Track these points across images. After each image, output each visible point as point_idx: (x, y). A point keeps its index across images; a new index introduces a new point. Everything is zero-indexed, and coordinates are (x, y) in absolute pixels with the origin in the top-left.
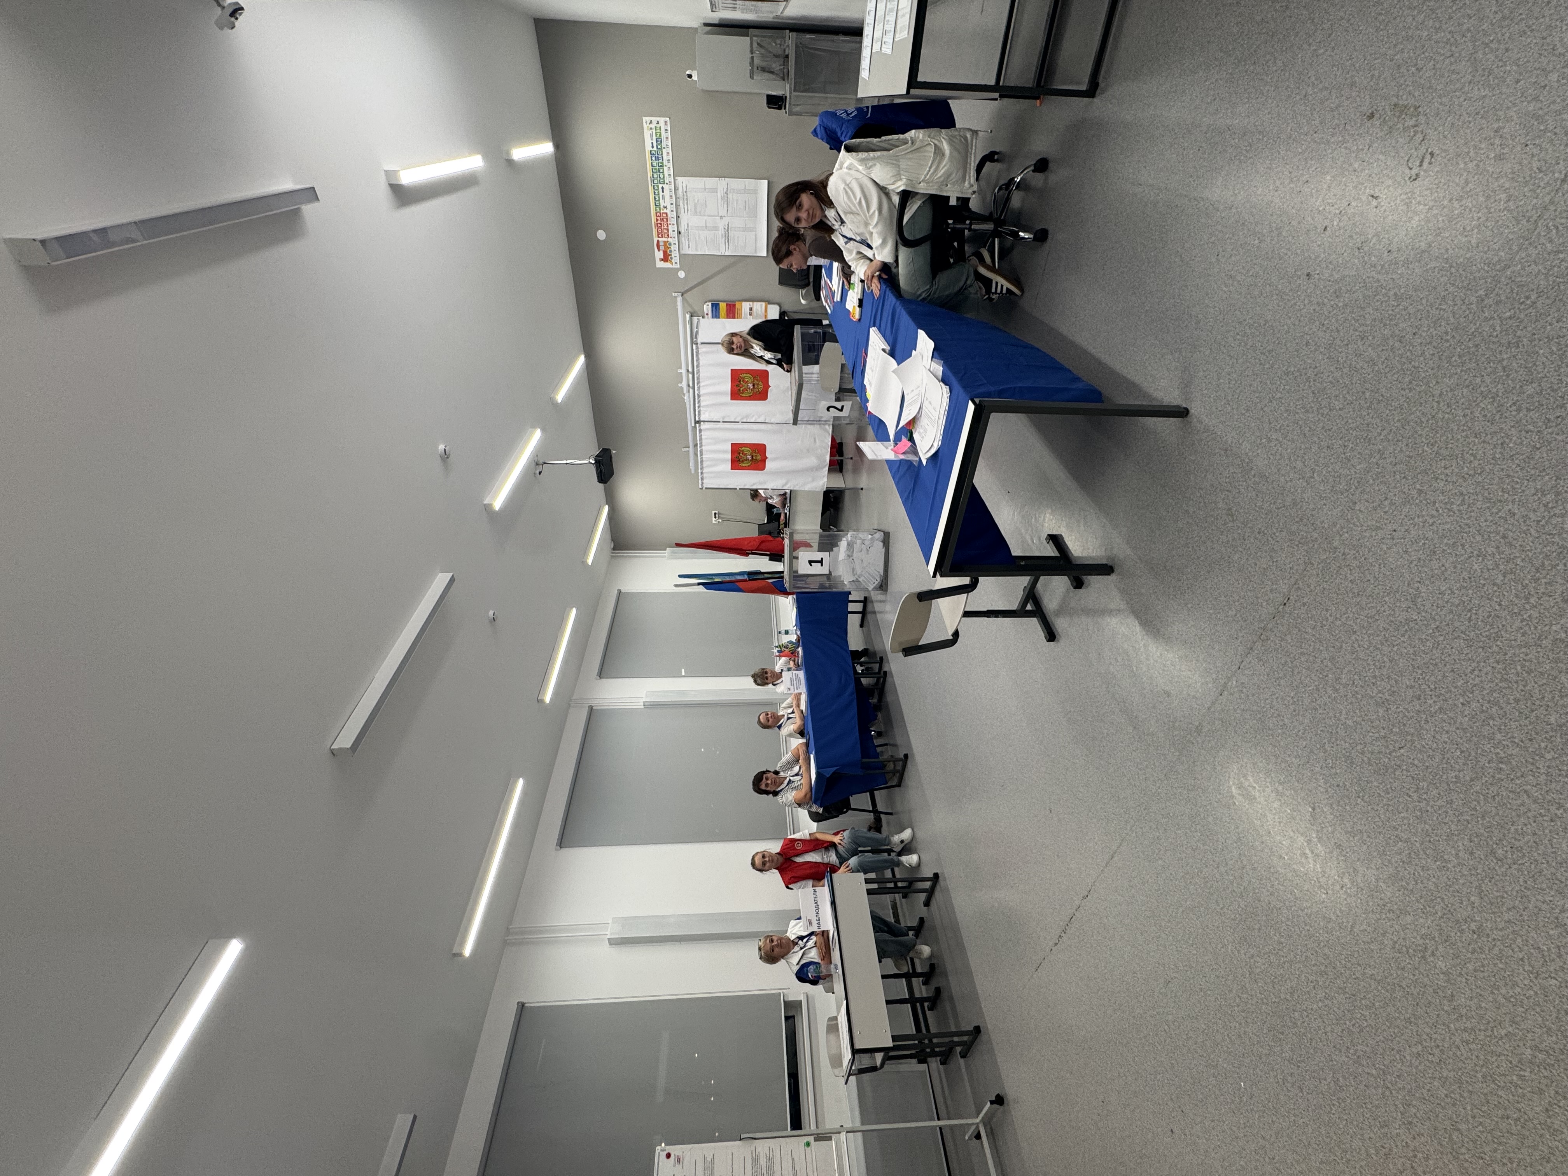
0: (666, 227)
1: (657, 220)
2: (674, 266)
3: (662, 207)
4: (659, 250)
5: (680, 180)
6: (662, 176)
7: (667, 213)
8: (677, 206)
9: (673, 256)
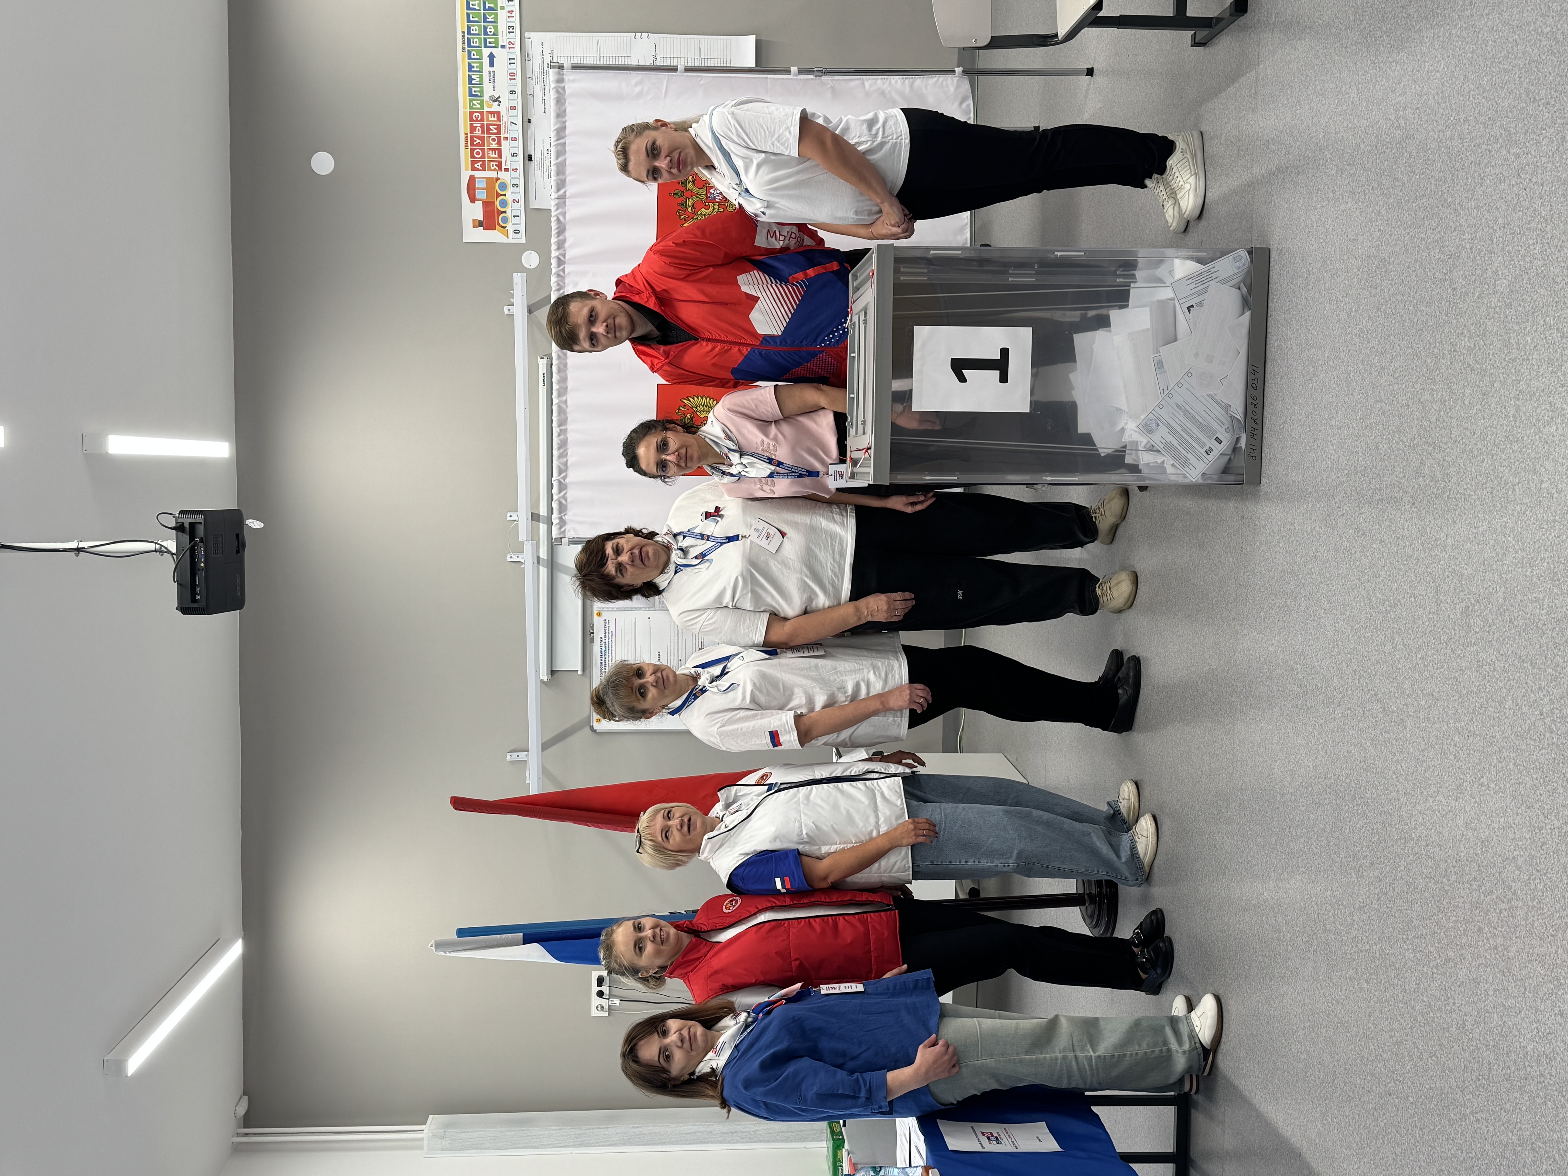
0: (494, 145)
1: (473, 128)
2: (513, 239)
3: (486, 98)
4: (473, 200)
5: (535, 39)
6: (491, 29)
7: (499, 113)
8: (526, 96)
9: (509, 214)
